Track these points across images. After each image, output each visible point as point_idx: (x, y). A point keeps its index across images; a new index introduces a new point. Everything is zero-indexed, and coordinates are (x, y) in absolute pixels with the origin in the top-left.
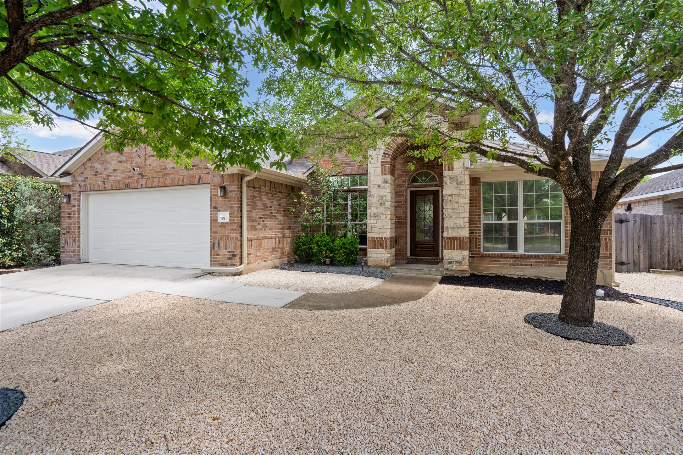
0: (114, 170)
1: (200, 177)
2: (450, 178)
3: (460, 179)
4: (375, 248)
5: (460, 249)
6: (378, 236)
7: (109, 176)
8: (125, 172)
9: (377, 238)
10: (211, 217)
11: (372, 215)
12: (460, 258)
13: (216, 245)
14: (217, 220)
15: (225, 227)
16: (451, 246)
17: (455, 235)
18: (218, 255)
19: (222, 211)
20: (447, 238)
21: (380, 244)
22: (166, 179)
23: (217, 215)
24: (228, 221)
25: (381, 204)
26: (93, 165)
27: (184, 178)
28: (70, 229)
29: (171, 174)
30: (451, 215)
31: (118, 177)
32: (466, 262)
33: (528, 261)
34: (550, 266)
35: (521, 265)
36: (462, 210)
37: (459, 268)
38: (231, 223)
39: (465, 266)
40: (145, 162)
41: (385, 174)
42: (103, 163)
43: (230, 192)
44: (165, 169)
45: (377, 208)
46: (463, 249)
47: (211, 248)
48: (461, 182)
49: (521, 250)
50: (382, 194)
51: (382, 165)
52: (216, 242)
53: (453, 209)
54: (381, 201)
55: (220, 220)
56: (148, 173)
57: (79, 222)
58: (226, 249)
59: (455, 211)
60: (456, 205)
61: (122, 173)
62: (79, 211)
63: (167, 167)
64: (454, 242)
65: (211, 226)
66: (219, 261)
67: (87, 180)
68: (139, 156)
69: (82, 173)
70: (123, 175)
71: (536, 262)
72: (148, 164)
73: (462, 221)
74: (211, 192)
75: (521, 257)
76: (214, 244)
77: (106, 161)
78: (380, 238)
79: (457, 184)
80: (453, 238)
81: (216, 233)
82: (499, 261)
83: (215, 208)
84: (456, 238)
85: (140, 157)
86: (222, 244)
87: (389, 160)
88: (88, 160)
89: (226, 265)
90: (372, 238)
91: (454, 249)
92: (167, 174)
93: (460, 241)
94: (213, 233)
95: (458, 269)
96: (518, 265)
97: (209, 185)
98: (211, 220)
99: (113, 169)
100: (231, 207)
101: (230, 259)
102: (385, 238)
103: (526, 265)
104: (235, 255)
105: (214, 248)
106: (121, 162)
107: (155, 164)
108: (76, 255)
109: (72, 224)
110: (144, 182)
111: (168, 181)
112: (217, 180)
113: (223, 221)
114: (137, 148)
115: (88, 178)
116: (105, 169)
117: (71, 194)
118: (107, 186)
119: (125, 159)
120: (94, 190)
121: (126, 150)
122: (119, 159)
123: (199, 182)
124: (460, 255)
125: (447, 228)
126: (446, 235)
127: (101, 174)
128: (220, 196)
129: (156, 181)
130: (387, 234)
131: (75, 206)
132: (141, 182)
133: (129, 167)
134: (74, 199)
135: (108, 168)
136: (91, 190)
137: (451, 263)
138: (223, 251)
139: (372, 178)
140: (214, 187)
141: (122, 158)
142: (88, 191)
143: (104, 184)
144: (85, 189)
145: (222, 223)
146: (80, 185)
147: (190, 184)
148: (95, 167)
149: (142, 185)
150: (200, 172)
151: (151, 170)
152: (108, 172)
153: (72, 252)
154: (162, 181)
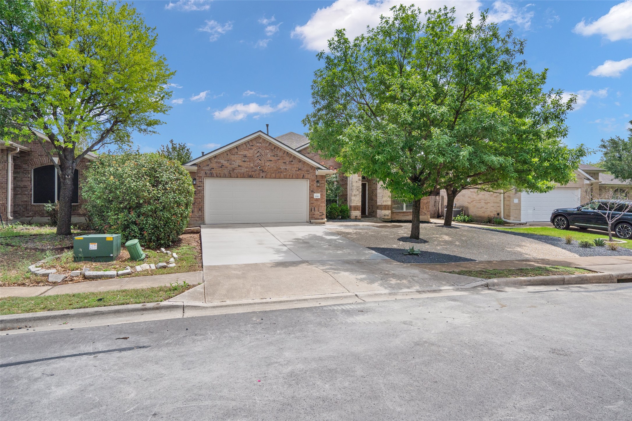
0: (239, 166)
1: (304, 175)
4: (355, 210)
7: (234, 169)
8: (248, 168)
9: (356, 206)
11: (353, 195)
12: (388, 214)
13: (313, 209)
14: (313, 197)
15: (318, 200)
17: (386, 204)
18: (314, 214)
19: (316, 193)
21: (357, 208)
22: (281, 174)
23: (313, 194)
24: (320, 197)
25: (357, 190)
26: (218, 161)
27: (293, 175)
28: (195, 202)
29: (285, 172)
30: (385, 196)
31: (244, 170)
32: (390, 215)
33: (406, 214)
36: (389, 194)
37: (388, 218)
38: (321, 199)
39: (389, 217)
40: (265, 164)
41: (359, 176)
42: (229, 161)
43: (321, 184)
45: (356, 192)
46: (389, 210)
49: (405, 210)
50: (358, 186)
53: (386, 193)
55: (315, 197)
56: (267, 170)
57: (203, 197)
58: (318, 211)
61: (246, 168)
62: (203, 190)
63: (281, 168)
65: (310, 200)
66: (315, 217)
67: (212, 170)
68: (260, 159)
69: (208, 165)
70: (246, 170)
71: (410, 214)
72: (267, 165)
73: (388, 198)
74: (310, 183)
75: (404, 212)
76: (311, 209)
77: (231, 159)
81: (313, 203)
82: (398, 214)
83: (312, 191)
86: (316, 209)
88: (214, 157)
89: (319, 219)
90: (353, 206)
91: (386, 210)
92: (281, 172)
93: (388, 207)
94: (311, 204)
96: (404, 215)
97: (309, 180)
98: (310, 197)
99: (237, 165)
100: (321, 191)
101: (321, 216)
102: (359, 206)
104: (324, 214)
105: (311, 211)
106: (245, 161)
107: (272, 165)
108: (201, 219)
109: (197, 199)
110: (264, 175)
111: (282, 176)
112: (314, 178)
113: (317, 198)
114: (258, 154)
115: (214, 169)
116: (230, 164)
117: (197, 178)
118: (233, 175)
119: (248, 160)
120: (220, 177)
121: (248, 155)
122: (243, 160)
123: (303, 177)
124: (388, 212)
125: (383, 201)
126: (383, 204)
127: (227, 167)
128: (315, 185)
129: (273, 175)
130: (360, 204)
131: (200, 187)
132: (262, 174)
133: (252, 165)
134: (199, 182)
135: (233, 164)
136: (217, 177)
137: (385, 216)
138: (317, 213)
139: (353, 178)
140: (312, 181)
141: (246, 159)
142: (214, 177)
143: (230, 174)
144: (212, 176)
145: (316, 199)
146: (206, 173)
147: (297, 178)
148: (220, 162)
149: (262, 177)
150: (303, 172)
151: (269, 168)
152: (233, 166)
153: (197, 217)
154: (278, 175)
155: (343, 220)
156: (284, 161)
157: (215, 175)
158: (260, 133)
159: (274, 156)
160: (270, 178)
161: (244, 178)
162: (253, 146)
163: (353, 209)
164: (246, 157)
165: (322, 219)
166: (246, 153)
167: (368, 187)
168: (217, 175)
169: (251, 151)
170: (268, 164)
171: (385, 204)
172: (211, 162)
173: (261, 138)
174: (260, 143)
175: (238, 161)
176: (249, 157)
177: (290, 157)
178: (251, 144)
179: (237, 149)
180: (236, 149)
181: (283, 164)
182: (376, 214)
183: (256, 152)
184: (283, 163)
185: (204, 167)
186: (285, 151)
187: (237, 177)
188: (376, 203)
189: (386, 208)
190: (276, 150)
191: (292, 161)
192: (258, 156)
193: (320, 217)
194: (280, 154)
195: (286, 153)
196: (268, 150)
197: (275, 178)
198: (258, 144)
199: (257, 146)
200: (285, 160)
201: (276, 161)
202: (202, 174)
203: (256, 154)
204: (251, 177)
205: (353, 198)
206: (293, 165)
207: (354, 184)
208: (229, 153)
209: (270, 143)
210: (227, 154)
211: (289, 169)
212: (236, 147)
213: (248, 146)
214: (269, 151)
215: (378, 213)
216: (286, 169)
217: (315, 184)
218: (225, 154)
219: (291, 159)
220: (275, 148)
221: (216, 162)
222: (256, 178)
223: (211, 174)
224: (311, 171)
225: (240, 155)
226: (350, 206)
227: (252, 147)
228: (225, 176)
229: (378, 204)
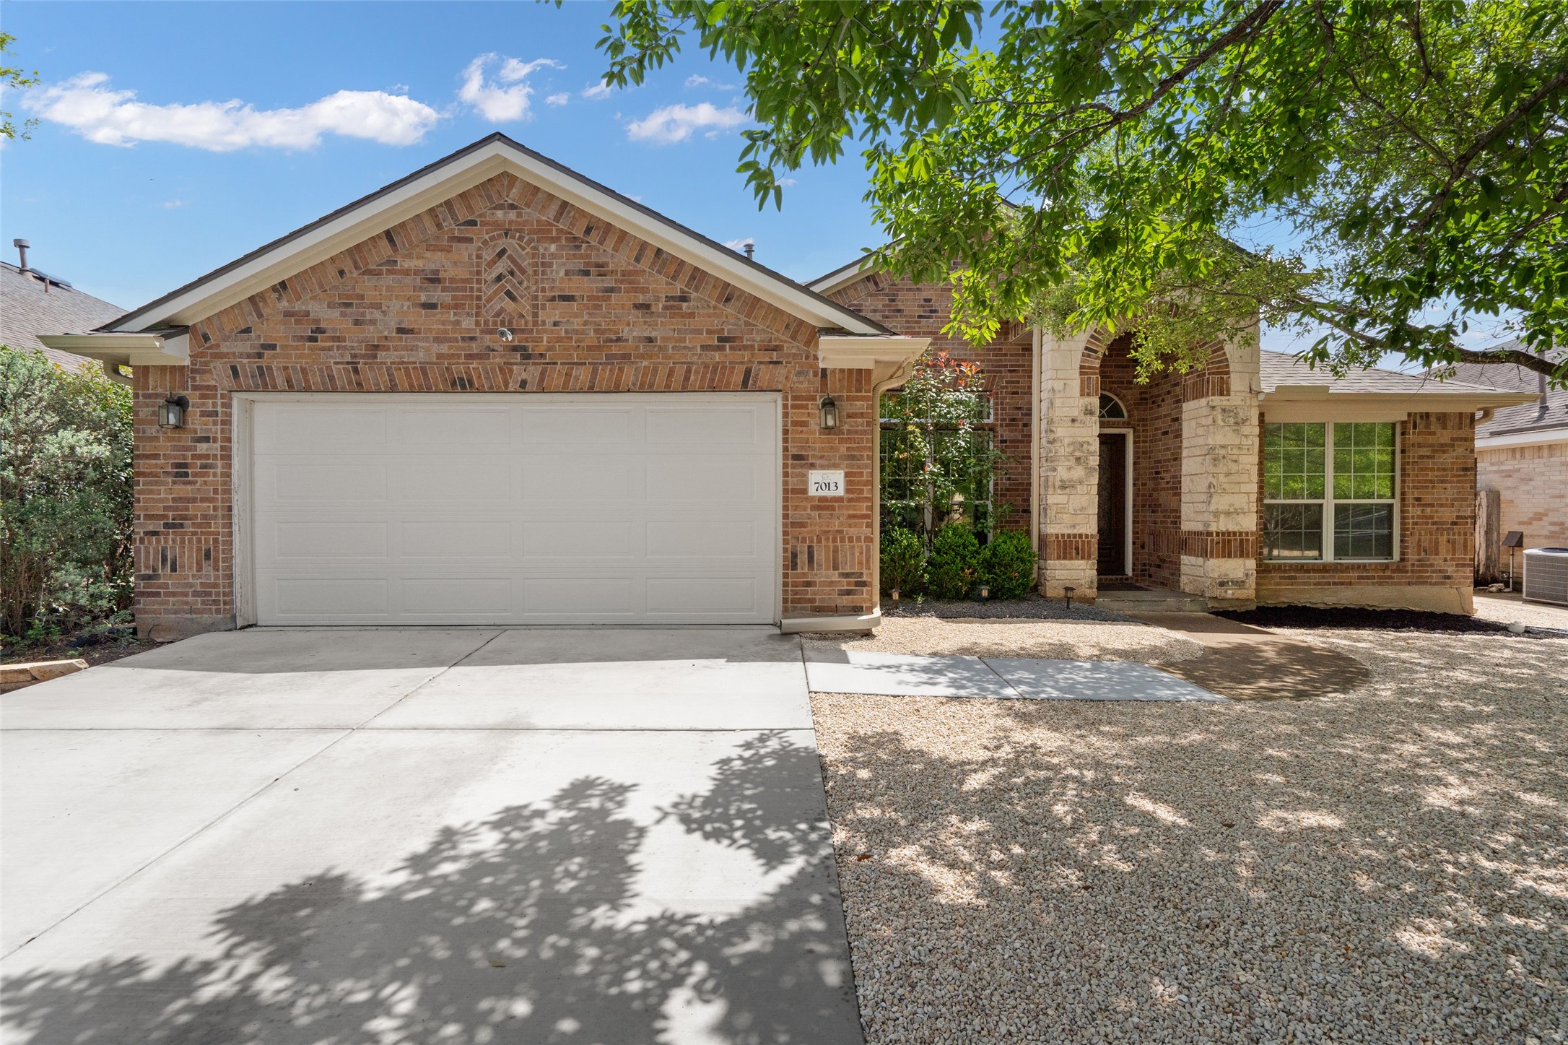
0: (401, 331)
1: (748, 372)
2: (1224, 410)
3: (1241, 415)
4: (1065, 558)
5: (1241, 556)
6: (1067, 531)
7: (376, 347)
8: (450, 340)
9: (1069, 536)
10: (785, 483)
11: (1058, 484)
12: (1239, 575)
13: (803, 558)
14: (805, 491)
15: (833, 508)
16: (1223, 551)
17: (1231, 528)
18: (808, 584)
19: (822, 467)
20: (1218, 534)
21: (1077, 549)
22: (621, 370)
23: (805, 476)
24: (841, 492)
25: (1078, 459)
26: (298, 306)
27: (688, 371)
28: (185, 518)
29: (642, 357)
30: (1225, 486)
31: (425, 351)
32: (1252, 582)
33: (1337, 577)
34: (1380, 584)
35: (1334, 584)
36: (1245, 478)
37: (1241, 594)
38: (850, 500)
39: (1249, 592)
40: (535, 315)
41: (1088, 395)
42: (349, 305)
43: (849, 416)
44: (619, 339)
45: (1070, 469)
46: (1248, 556)
47: (786, 567)
48: (1244, 421)
49: (1329, 555)
50: (1080, 440)
51: (1081, 373)
52: (802, 549)
53: (1228, 474)
54: (1078, 454)
55: (812, 491)
56: (549, 349)
57: (228, 492)
58: (835, 568)
59: (1233, 478)
60: (1234, 467)
61: (438, 340)
62: (227, 457)
63: (625, 333)
64: (1229, 541)
65: (785, 508)
66: (813, 601)
67: (267, 353)
68: (509, 294)
69: (248, 330)
70: (437, 349)
71: (1359, 577)
72: (549, 321)
73: (1244, 499)
74: (785, 415)
75: (1325, 569)
76: (795, 556)
77: (362, 297)
78: (1075, 536)
79: (1237, 423)
80: (1229, 533)
81: (802, 525)
82: (1295, 578)
83: (796, 457)
84: (1235, 533)
85: (513, 298)
86: (820, 556)
87: (1097, 364)
88: (274, 289)
89: (835, 611)
90: (1057, 536)
91: (1230, 556)
92: (626, 357)
93: (1241, 541)
94: (791, 526)
95: (1236, 596)
96: (1329, 584)
97: (779, 397)
98: (785, 491)
99: (393, 325)
100: (853, 458)
101: (849, 593)
102: (1087, 536)
103: (1343, 584)
104: (867, 583)
105: (794, 567)
106: (433, 306)
107: (576, 324)
108: (216, 602)
109: (194, 500)
110: (531, 373)
111: (629, 375)
112: (807, 384)
113: (826, 493)
114: (501, 268)
115: (273, 347)
116: (357, 323)
117: (192, 397)
118: (367, 374)
119: (447, 297)
120: (307, 390)
121: (449, 272)
122: (423, 299)
123: (746, 385)
124: (1242, 568)
125: (1216, 514)
126: (1213, 528)
127: (338, 339)
128: (814, 425)
129: (582, 374)
130: (1089, 526)
131: (207, 440)
132: (519, 373)
133: (468, 323)
134: (203, 414)
135: (373, 322)
136: (291, 388)
137: (1222, 584)
138: (825, 574)
139: (1058, 403)
140: (795, 402)
141: (438, 295)
142: (275, 389)
143: (356, 371)
144: (264, 382)
145: (823, 499)
146: (234, 369)
147: (713, 390)
148: (307, 314)
149: (523, 384)
150: (747, 355)
151: (559, 340)
152: (371, 333)
153: (196, 594)
154: (605, 374)
155: (998, 607)
156: (641, 299)
157: (280, 381)
158: (497, 148)
159: (587, 273)
160: (565, 390)
161: (429, 391)
162: (473, 223)
163: (1053, 550)
164: (437, 281)
165: (857, 610)
166: (433, 261)
167: (1136, 453)
168: (289, 381)
169: (464, 252)
170: (551, 314)
171: (1224, 525)
172: (260, 315)
173: (512, 179)
174: (512, 207)
175: (395, 306)
176: (452, 280)
177: (674, 278)
178: (463, 215)
179: (391, 240)
180: (384, 243)
181: (634, 316)
182: (1177, 572)
183: (488, 255)
184: (637, 307)
185: (226, 339)
186: (644, 245)
187: (393, 389)
188: (1177, 521)
189: (1229, 545)
190: (594, 238)
191: (684, 299)
192: (499, 278)
193: (845, 601)
194: (621, 260)
195: (650, 255)
196: (553, 240)
197: (591, 390)
198: (500, 213)
199: (497, 225)
200: (644, 290)
201: (596, 301)
202: (218, 375)
203: (491, 264)
204: (462, 384)
205: (1055, 499)
206: (692, 315)
207: (1060, 432)
208: (347, 265)
209: (565, 204)
210: (342, 273)
211: (665, 339)
212: (388, 234)
213: (448, 224)
214: (560, 248)
215: (1183, 569)
216: (650, 340)
217: (817, 419)
218: (332, 272)
219: (679, 287)
220: (588, 231)
221: (288, 314)
222: (491, 390)
223: (262, 374)
224: (791, 348)
225: (406, 272)
226: (1043, 539)
227: (469, 232)
228: (331, 387)
229: (1186, 526)
